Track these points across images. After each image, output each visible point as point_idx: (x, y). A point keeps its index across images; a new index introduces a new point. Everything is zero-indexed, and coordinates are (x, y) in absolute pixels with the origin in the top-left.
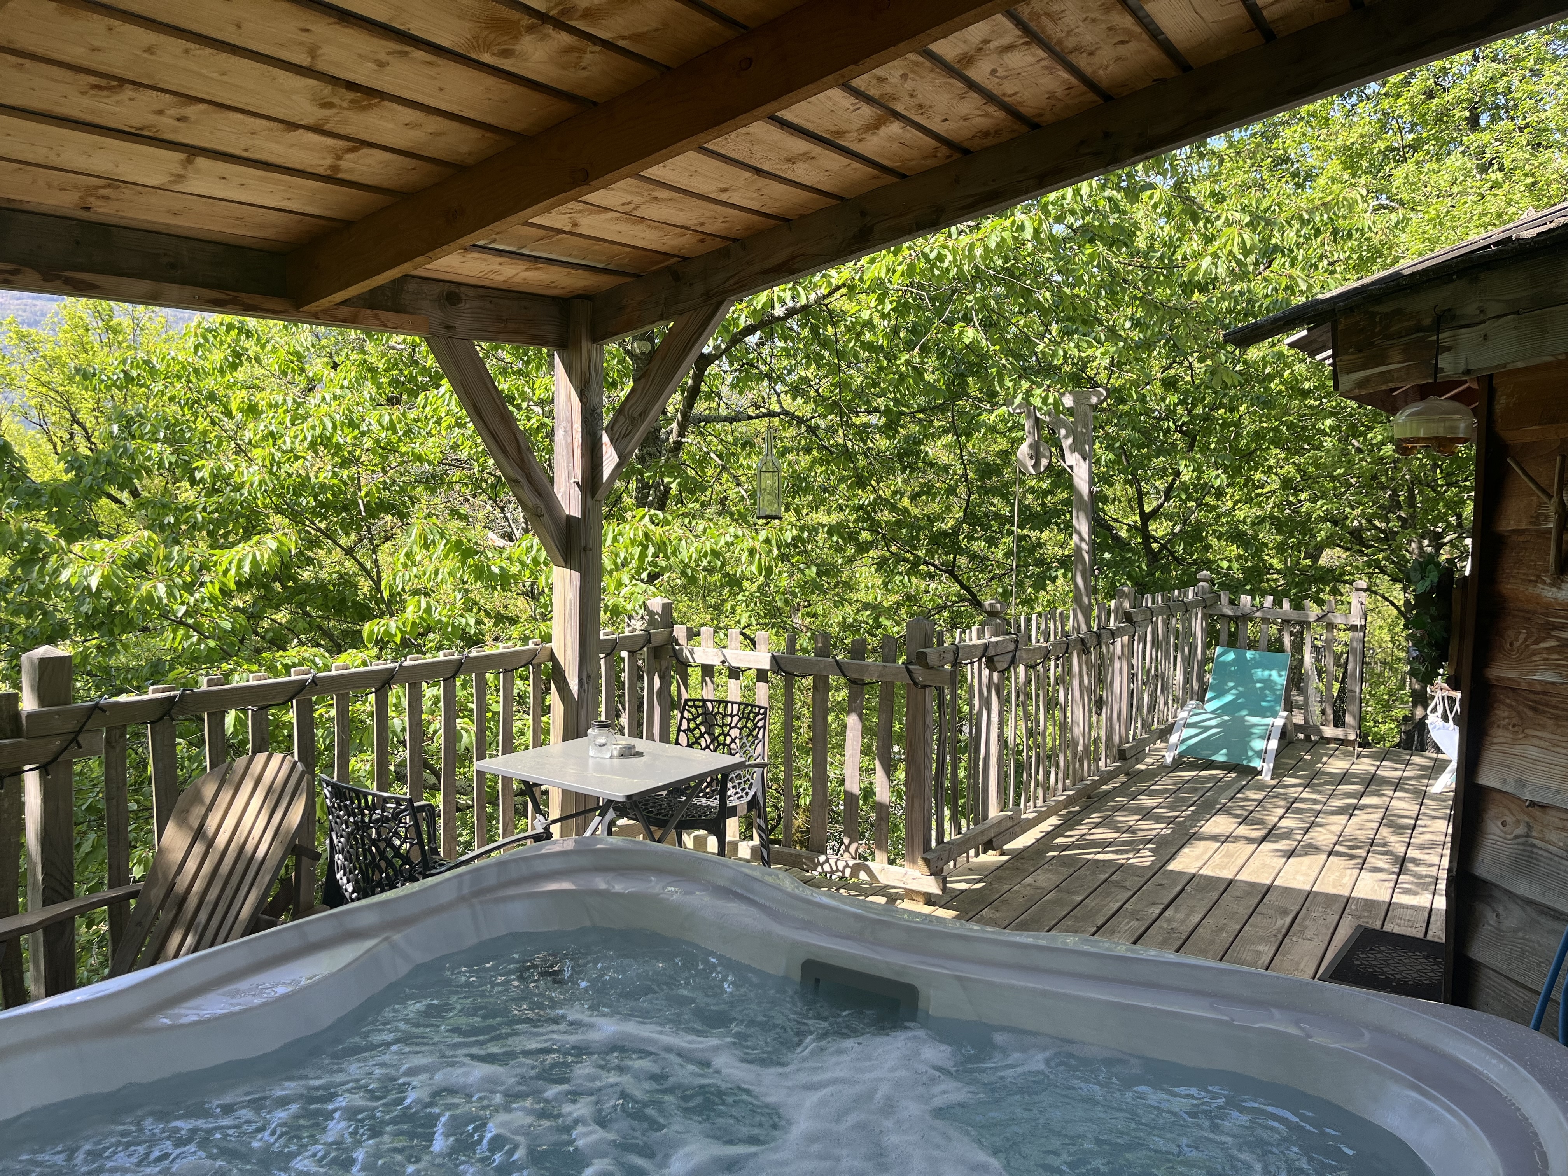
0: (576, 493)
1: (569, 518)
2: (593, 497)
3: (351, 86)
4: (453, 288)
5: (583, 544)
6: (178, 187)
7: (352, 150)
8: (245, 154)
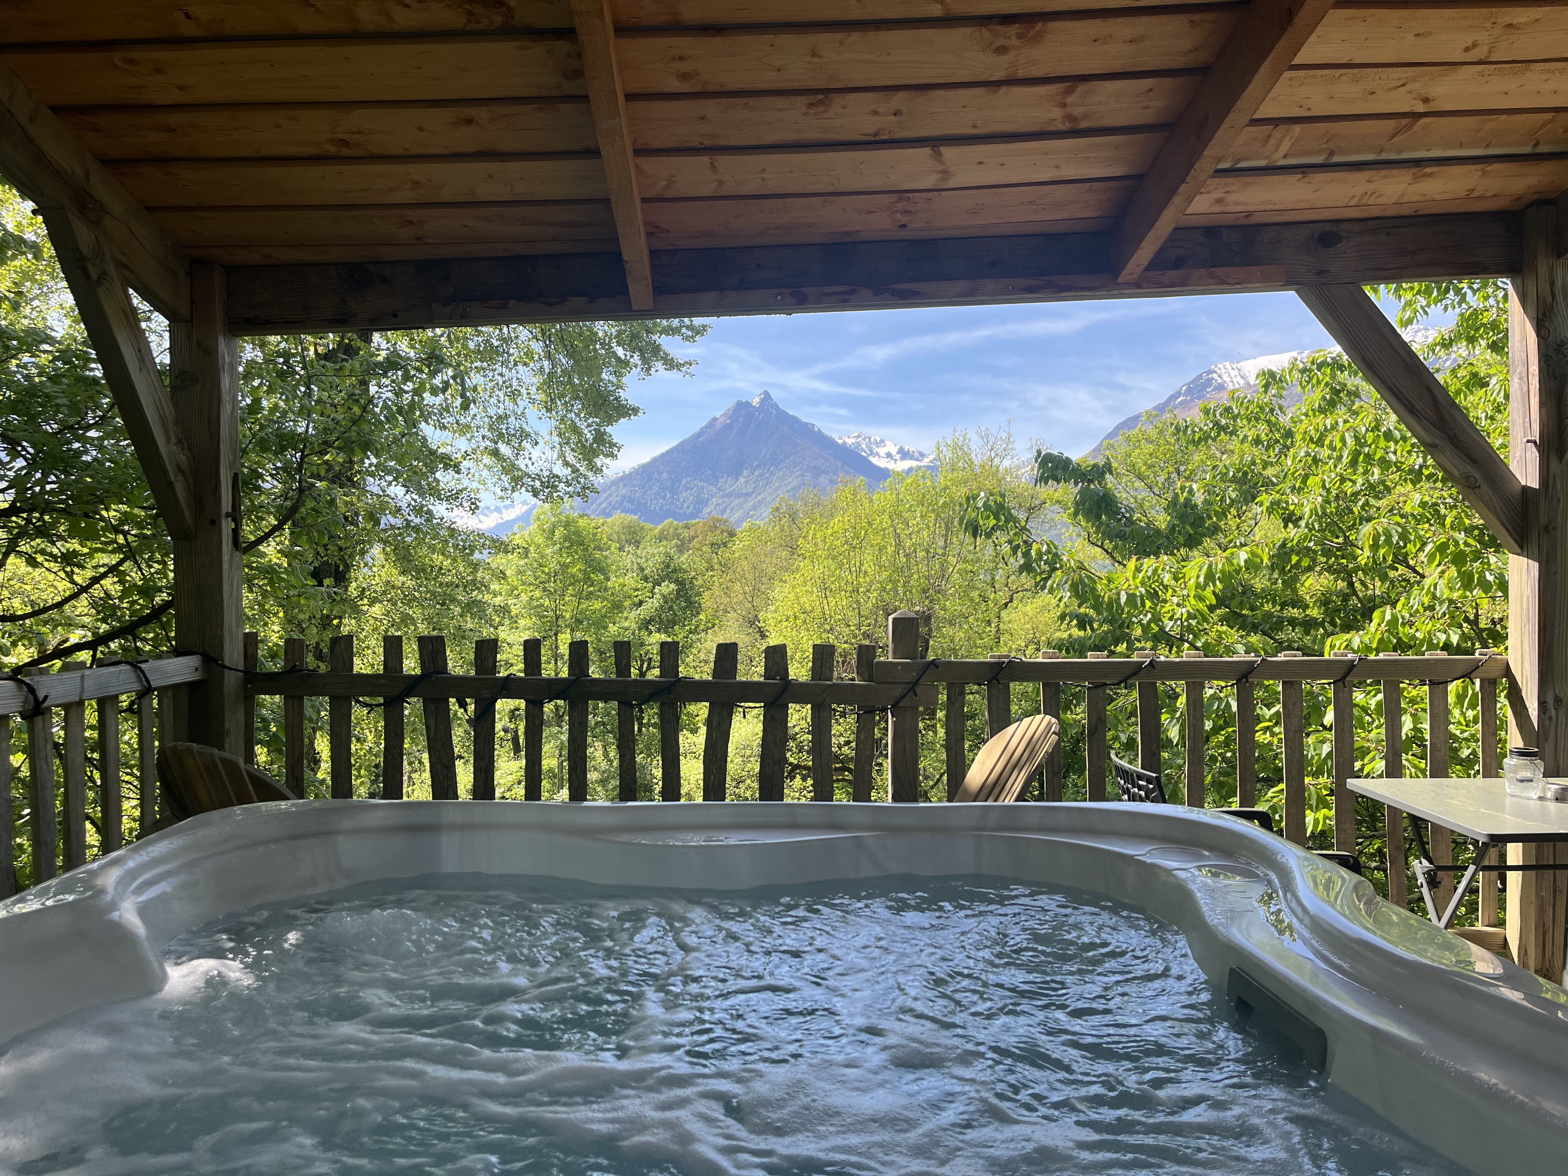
0: (1533, 455)
1: (1526, 489)
2: (1561, 458)
3: (1007, 19)
4: (1328, 227)
5: (1543, 520)
6: (951, 184)
7: (1069, 91)
8: (975, 131)
